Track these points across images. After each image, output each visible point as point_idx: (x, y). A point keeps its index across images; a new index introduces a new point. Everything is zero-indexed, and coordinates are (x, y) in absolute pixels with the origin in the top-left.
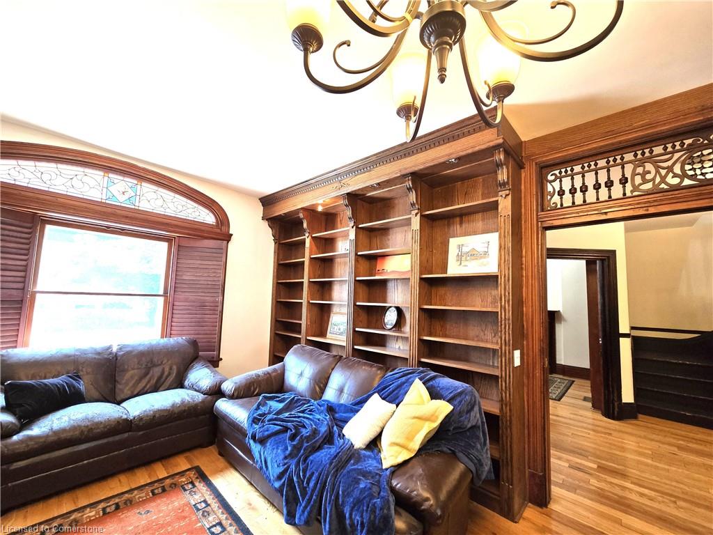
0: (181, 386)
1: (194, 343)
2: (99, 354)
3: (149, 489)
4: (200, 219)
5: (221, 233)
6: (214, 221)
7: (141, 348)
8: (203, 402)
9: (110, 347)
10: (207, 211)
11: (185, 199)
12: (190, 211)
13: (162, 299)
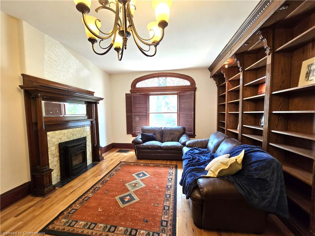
0: (178, 141)
1: (184, 129)
2: (159, 129)
3: (164, 165)
4: (185, 85)
5: (193, 88)
6: (190, 84)
7: (169, 129)
8: (180, 146)
9: (162, 128)
10: (187, 81)
11: (179, 79)
12: (182, 82)
13: (177, 114)
